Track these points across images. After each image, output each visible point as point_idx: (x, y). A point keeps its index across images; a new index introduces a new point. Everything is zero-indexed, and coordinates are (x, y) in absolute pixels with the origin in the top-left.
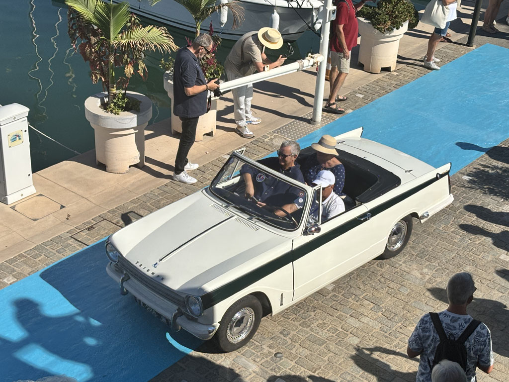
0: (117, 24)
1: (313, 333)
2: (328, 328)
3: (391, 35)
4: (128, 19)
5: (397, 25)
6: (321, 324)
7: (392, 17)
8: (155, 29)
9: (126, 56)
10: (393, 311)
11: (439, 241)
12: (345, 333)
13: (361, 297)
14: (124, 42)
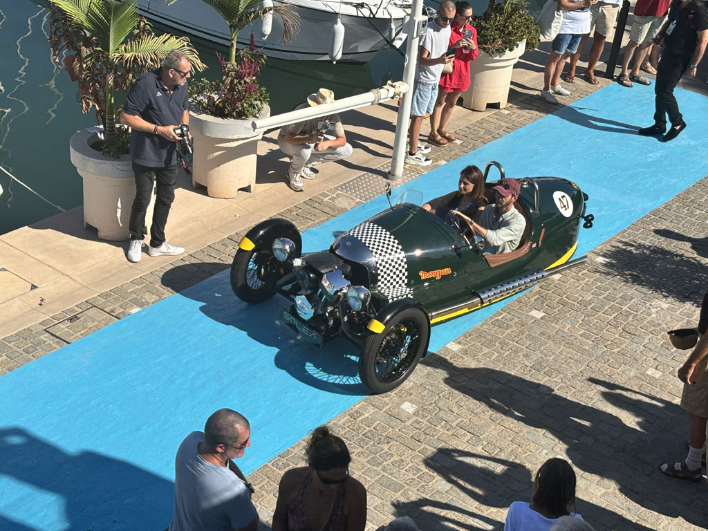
0: (119, 30)
1: (385, 474)
2: (407, 468)
3: (501, 58)
4: (136, 24)
5: (511, 45)
6: (397, 462)
7: (504, 33)
8: (173, 39)
9: (131, 75)
10: (498, 444)
11: (562, 347)
12: (430, 475)
13: (454, 424)
14: (128, 55)
